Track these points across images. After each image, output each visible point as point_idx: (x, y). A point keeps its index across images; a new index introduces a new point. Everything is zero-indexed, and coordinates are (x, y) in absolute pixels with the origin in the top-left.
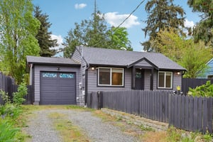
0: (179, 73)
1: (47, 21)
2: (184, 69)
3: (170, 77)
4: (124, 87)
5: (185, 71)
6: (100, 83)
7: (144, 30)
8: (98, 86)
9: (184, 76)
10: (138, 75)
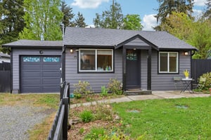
0: (186, 53)
1: (72, 13)
2: (194, 47)
3: (175, 58)
4: (113, 72)
5: (195, 50)
6: (81, 69)
7: (156, 17)
8: (78, 73)
9: (194, 57)
10: (132, 57)
